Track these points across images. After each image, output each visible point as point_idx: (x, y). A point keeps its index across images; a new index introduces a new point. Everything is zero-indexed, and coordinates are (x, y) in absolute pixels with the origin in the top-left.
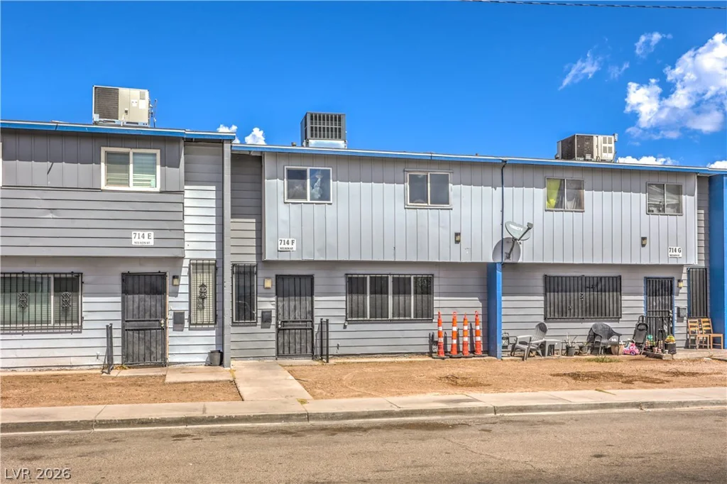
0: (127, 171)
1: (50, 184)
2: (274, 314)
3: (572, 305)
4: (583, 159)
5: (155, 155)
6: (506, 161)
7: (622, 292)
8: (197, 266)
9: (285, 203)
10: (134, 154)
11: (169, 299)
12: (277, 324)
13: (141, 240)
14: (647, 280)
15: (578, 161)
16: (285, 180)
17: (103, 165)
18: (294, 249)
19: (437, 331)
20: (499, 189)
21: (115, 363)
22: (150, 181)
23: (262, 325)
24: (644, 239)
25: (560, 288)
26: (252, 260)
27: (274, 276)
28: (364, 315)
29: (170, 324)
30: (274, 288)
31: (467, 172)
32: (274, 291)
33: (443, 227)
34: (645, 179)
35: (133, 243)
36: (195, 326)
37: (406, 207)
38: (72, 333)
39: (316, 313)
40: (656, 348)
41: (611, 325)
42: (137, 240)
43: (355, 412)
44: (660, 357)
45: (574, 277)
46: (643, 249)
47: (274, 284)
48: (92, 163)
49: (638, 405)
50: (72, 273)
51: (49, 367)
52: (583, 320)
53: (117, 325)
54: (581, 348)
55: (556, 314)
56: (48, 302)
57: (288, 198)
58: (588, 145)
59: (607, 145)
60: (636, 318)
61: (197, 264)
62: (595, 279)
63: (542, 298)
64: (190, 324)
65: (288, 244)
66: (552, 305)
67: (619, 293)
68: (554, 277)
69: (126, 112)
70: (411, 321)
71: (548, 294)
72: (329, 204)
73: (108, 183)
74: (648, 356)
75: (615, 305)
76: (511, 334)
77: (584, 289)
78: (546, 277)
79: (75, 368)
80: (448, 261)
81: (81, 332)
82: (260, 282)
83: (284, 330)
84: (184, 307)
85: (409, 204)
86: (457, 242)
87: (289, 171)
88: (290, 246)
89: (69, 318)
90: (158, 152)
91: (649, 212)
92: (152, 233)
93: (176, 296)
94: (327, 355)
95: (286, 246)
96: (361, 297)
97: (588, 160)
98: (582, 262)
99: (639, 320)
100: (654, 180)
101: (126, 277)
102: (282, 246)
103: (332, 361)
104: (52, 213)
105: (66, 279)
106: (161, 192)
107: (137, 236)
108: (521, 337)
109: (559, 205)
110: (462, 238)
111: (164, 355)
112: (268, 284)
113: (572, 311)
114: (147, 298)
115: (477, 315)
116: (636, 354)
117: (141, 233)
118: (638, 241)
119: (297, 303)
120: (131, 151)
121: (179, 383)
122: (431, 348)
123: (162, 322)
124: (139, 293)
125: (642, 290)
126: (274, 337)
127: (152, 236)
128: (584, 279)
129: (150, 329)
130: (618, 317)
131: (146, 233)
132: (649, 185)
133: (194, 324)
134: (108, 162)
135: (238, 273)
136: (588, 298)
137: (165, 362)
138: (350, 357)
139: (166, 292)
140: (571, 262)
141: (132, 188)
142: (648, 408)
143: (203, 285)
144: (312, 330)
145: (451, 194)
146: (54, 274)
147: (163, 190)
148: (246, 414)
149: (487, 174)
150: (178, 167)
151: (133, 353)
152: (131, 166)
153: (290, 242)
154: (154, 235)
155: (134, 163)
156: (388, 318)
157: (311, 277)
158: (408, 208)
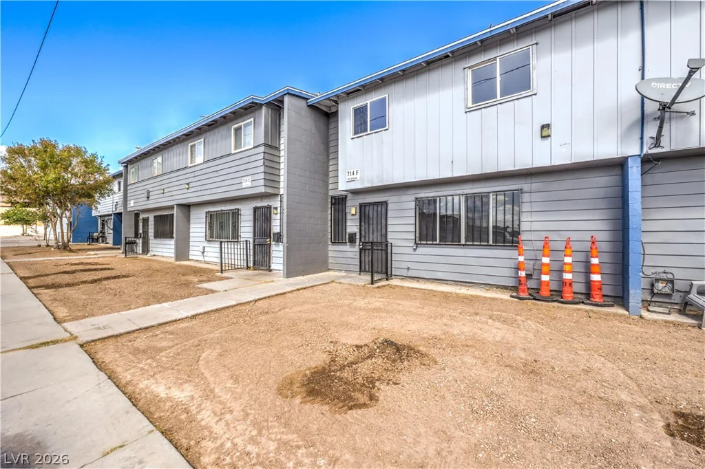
2: (358, 236)
9: (352, 138)
11: (272, 223)
12: (360, 245)
16: (352, 119)
17: (232, 137)
18: (359, 178)
23: (349, 245)
27: (357, 204)
28: (434, 239)
29: (274, 241)
30: (358, 214)
32: (358, 217)
33: (521, 123)
35: (243, 186)
37: (467, 110)
39: (390, 235)
47: (358, 211)
48: (229, 138)
56: (229, 226)
57: (354, 133)
70: (489, 247)
72: (385, 130)
73: (236, 148)
76: (680, 274)
82: (348, 210)
83: (364, 250)
85: (470, 105)
86: (546, 137)
87: (354, 109)
88: (355, 176)
89: (235, 236)
90: (252, 120)
92: (250, 177)
95: (352, 176)
101: (255, 209)
102: (349, 177)
105: (234, 212)
106: (254, 147)
110: (554, 131)
111: (268, 263)
112: (354, 211)
114: (264, 223)
115: (593, 243)
117: (246, 179)
119: (375, 227)
120: (242, 124)
123: (269, 240)
126: (358, 255)
127: (250, 180)
129: (264, 245)
134: (236, 135)
135: (335, 204)
137: (270, 269)
138: (420, 280)
139: (271, 219)
141: (243, 149)
145: (534, 74)
146: (230, 210)
150: (262, 126)
151: (258, 260)
152: (243, 134)
153: (355, 173)
156: (460, 242)
157: (385, 203)
158: (470, 111)
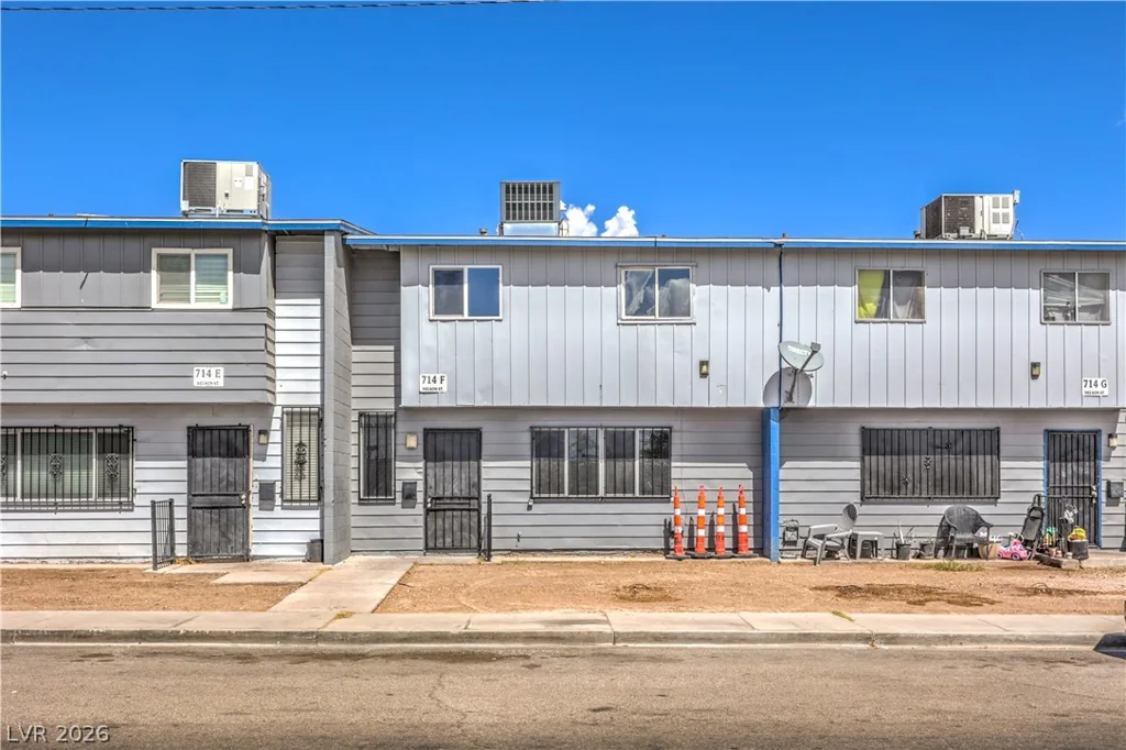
0: (188, 282)
1: (83, 302)
2: (420, 487)
3: (910, 475)
4: (955, 235)
5: (226, 256)
6: (780, 245)
7: (1001, 455)
8: (294, 416)
9: (431, 321)
10: (197, 256)
11: (253, 463)
12: (425, 503)
13: (207, 379)
14: (1051, 434)
15: (949, 240)
16: (431, 286)
17: (154, 274)
18: (445, 389)
19: (673, 516)
20: (775, 290)
21: (179, 555)
22: (219, 294)
23: (402, 503)
24: (1035, 365)
25: (888, 448)
26: (388, 406)
27: (421, 430)
28: (560, 490)
29: (254, 500)
30: (421, 447)
31: (720, 266)
32: (420, 452)
33: (679, 352)
34: (1040, 265)
35: (195, 384)
36: (290, 503)
37: (620, 322)
38: (120, 511)
39: (485, 486)
40: (1054, 550)
41: (979, 509)
42: (200, 379)
43: (388, 633)
44: (1057, 565)
45: (913, 430)
46: (1032, 382)
47: (421, 442)
48: (139, 272)
49: (867, 638)
50: (121, 427)
51: (90, 559)
52: (929, 500)
53: (181, 500)
54: (923, 546)
55: (881, 490)
56: (89, 468)
57: (436, 313)
58: (964, 213)
59: (1001, 211)
60: (1030, 498)
61: (292, 413)
62: (952, 433)
63: (857, 464)
64: (283, 501)
65: (435, 382)
66: (874, 475)
67: (995, 457)
68: (878, 430)
69: (227, 195)
70: (634, 500)
71: (867, 458)
72: (497, 320)
73: (162, 298)
74: (1042, 561)
75: (989, 476)
76: (802, 521)
77: (931, 450)
78: (864, 431)
79: (124, 561)
80: (689, 405)
81: (132, 510)
82: (400, 440)
83: (436, 510)
84: (276, 476)
85: (624, 317)
86: (704, 375)
87: (436, 272)
88: (438, 385)
89: (116, 491)
90: (229, 252)
91: (1047, 318)
92: (222, 369)
93: (264, 460)
94: (490, 550)
95: (432, 385)
96: (554, 463)
97: (964, 237)
98: (920, 406)
99: (1034, 502)
100: (1057, 266)
101: (193, 432)
102: (426, 385)
103: (496, 559)
104: (86, 342)
105: (112, 435)
106: (234, 310)
107: (201, 373)
108: (817, 527)
109: (882, 312)
110: (712, 369)
111: (245, 543)
112: (412, 442)
113: (910, 486)
114: (223, 462)
116: (1021, 559)
117: (206, 369)
118: (1023, 371)
119: (456, 471)
120: (193, 252)
121: (229, 585)
122: (667, 543)
123: (244, 497)
124: (212, 455)
125: (1041, 452)
126: (421, 521)
127: (222, 374)
128: (931, 433)
129: (228, 507)
130: (994, 497)
131: (213, 370)
132: (1046, 275)
133: (287, 501)
134: (160, 269)
135: (368, 427)
136: (938, 465)
137: (247, 555)
138: (538, 554)
139: (248, 454)
140: (902, 406)
141: (193, 305)
142: (885, 644)
143: (301, 444)
144: (478, 511)
145: (694, 300)
146: (96, 428)
147: (237, 306)
148: (226, 630)
149: (755, 266)
150: (258, 273)
151: (203, 540)
152: (193, 273)
153: (438, 380)
154: (225, 372)
155: (196, 270)
156: (597, 493)
157: (478, 432)
158: (623, 324)
